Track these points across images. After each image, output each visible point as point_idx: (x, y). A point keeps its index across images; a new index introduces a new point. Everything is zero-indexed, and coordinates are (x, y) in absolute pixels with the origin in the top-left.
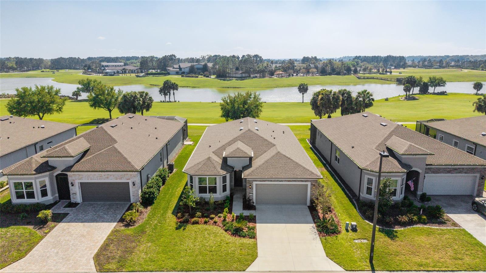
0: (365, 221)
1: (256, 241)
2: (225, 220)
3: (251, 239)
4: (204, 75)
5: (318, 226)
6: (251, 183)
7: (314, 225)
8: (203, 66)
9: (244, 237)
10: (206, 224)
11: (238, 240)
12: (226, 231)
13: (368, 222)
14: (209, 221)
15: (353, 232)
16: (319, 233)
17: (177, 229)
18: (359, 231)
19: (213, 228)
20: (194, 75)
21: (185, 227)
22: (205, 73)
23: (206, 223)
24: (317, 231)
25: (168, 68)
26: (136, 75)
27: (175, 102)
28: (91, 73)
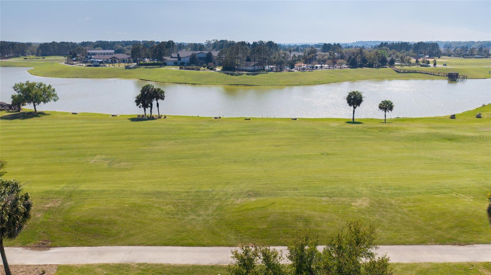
4: (207, 66)
8: (206, 55)
20: (195, 67)
22: (209, 64)
25: (165, 58)
26: (125, 66)
27: (159, 118)
28: (75, 63)
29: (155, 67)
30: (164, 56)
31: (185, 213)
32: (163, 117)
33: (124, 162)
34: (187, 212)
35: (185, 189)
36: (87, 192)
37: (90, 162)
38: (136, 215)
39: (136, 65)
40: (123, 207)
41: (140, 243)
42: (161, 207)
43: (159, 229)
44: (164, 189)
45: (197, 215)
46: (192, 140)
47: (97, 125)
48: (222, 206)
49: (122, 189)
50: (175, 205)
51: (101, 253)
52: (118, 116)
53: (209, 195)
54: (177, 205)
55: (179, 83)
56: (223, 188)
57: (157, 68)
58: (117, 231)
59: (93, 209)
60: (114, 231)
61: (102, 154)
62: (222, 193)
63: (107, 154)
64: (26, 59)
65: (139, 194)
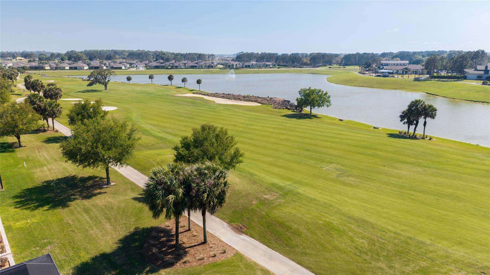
25: (465, 70)
26: (415, 78)
27: (422, 139)
28: (367, 72)
29: (451, 81)
30: (466, 68)
31: (376, 256)
32: (428, 138)
33: (353, 177)
34: (380, 256)
35: (396, 228)
36: (300, 196)
37: (323, 169)
38: (322, 235)
39: (428, 77)
40: (316, 222)
41: (308, 266)
42: (354, 237)
43: (336, 261)
44: (372, 219)
45: (389, 265)
46: (447, 172)
47: (353, 134)
48: (429, 270)
49: (331, 203)
50: (372, 242)
51: (271, 258)
52: (380, 129)
53: (422, 248)
54: (375, 243)
55: (474, 101)
56: (448, 247)
57: (452, 82)
58: (296, 243)
59: (291, 214)
60: (293, 243)
61: (338, 163)
62: (441, 253)
63: (343, 165)
64: (330, 68)
65: (343, 215)
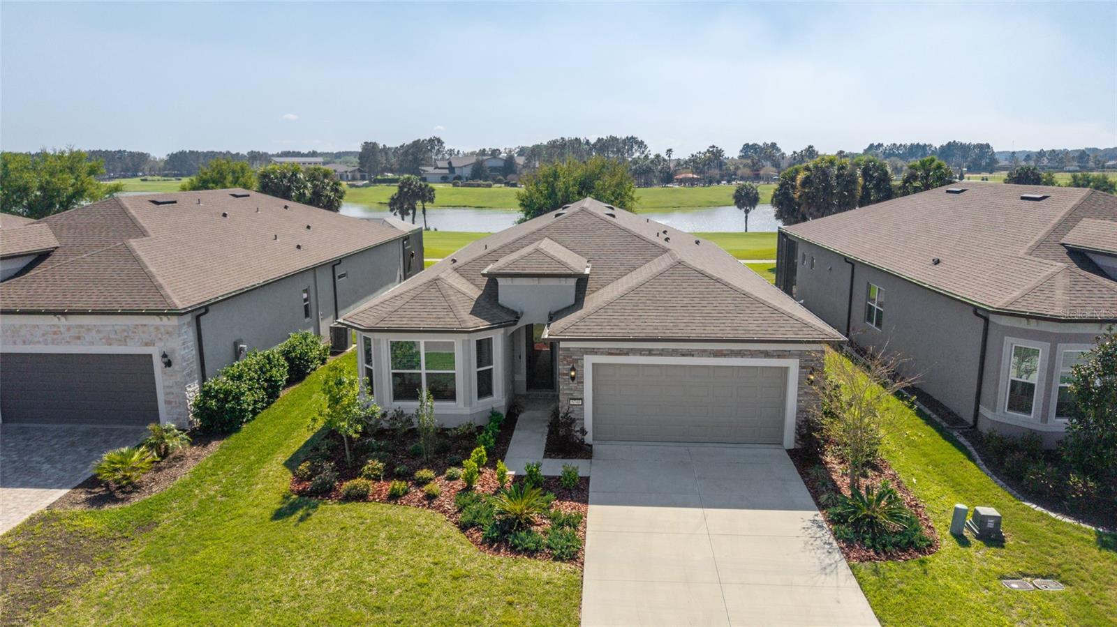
0: (1027, 504)
1: (578, 570)
2: (468, 488)
3: (558, 563)
4: (505, 181)
5: (836, 520)
6: (576, 361)
7: (817, 515)
8: (503, 162)
9: (531, 553)
10: (392, 502)
11: (504, 566)
12: (464, 528)
13: (1039, 509)
14: (406, 493)
15: (989, 546)
16: (844, 545)
17: (278, 515)
18: (1010, 542)
19: (414, 518)
20: (481, 182)
21: (310, 511)
22: (510, 177)
23: (394, 497)
24: (832, 540)
25: (423, 168)
30: (423, 165)
32: (433, 230)
